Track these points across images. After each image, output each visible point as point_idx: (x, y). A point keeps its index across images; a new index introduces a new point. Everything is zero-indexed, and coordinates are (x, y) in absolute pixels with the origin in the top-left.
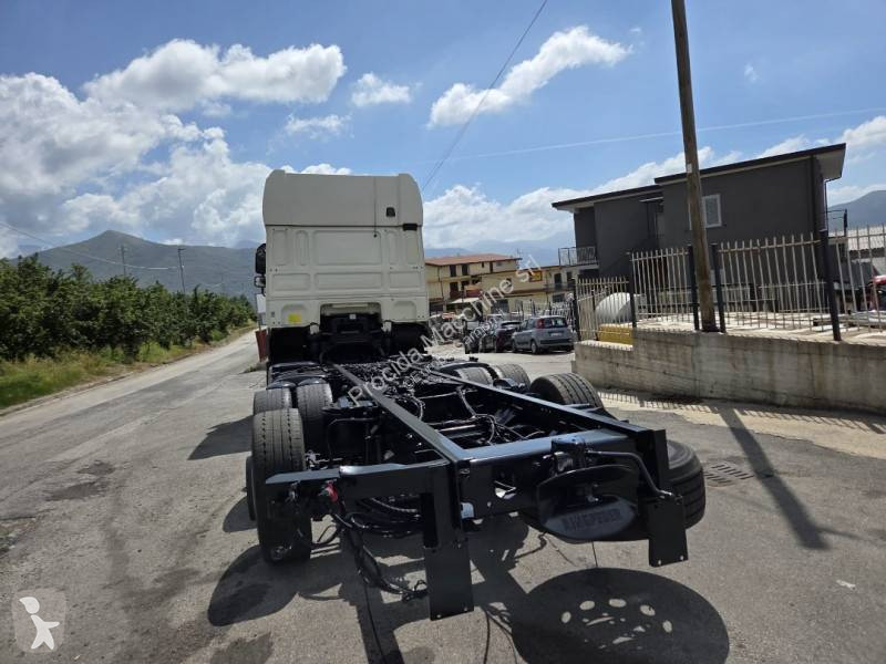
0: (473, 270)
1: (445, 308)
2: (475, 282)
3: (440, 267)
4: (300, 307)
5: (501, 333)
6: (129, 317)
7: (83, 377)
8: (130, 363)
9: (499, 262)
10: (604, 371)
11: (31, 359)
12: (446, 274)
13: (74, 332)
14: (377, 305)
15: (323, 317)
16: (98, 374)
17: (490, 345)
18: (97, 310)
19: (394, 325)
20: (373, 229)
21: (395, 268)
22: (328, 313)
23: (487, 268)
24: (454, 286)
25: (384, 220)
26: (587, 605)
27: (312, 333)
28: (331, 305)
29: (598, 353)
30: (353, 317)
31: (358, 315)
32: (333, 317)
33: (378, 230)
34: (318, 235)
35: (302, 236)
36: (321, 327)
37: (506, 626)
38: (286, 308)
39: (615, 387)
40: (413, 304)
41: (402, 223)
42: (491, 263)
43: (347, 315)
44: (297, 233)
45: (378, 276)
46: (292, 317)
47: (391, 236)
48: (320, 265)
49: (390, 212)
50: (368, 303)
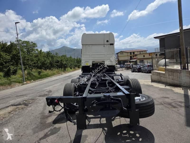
0: (136, 53)
1: (129, 62)
2: (136, 56)
3: (128, 53)
4: (88, 62)
5: (139, 68)
6: (64, 63)
7: (56, 74)
8: (64, 72)
9: (142, 51)
10: (158, 78)
11: (48, 70)
12: (129, 54)
13: (55, 65)
14: (104, 61)
15: (93, 64)
16: (58, 73)
17: (136, 71)
18: (59, 61)
20: (103, 45)
21: (108, 53)
22: (94, 63)
23: (139, 53)
24: (131, 57)
25: (106, 43)
26: (125, 132)
27: (90, 67)
28: (94, 61)
29: (157, 74)
30: (99, 64)
32: (95, 64)
33: (105, 45)
34: (92, 46)
35: (89, 47)
36: (92, 66)
37: (105, 133)
38: (85, 62)
39: (160, 82)
41: (110, 44)
42: (140, 52)
43: (98, 64)
45: (104, 55)
46: (86, 64)
47: (107, 46)
48: (92, 53)
49: (107, 41)
50: (102, 61)
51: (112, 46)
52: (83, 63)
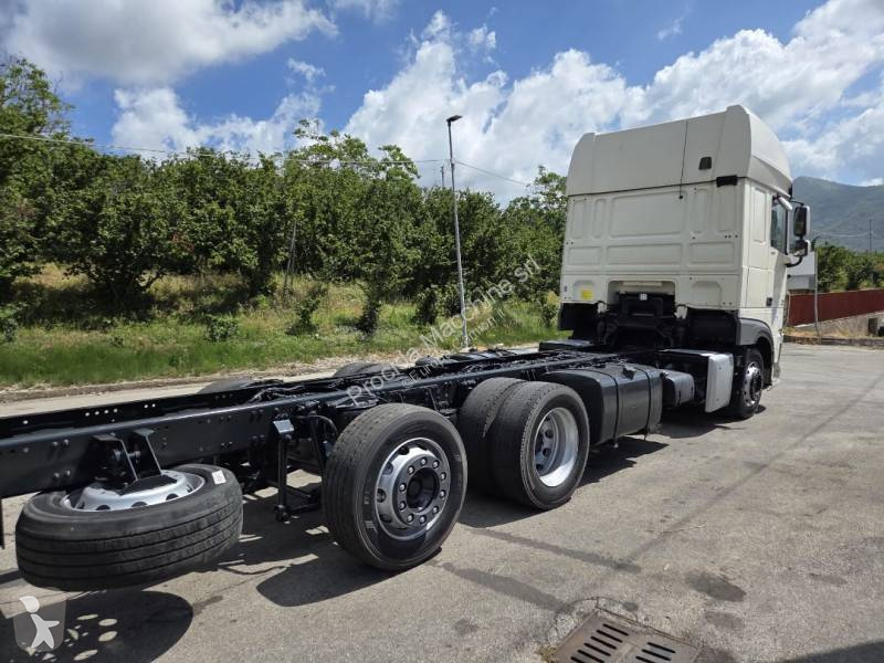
4: (588, 283)
14: (672, 284)
15: (613, 296)
19: (690, 310)
20: (678, 189)
21: (700, 238)
22: (623, 291)
25: (695, 174)
27: (599, 311)
28: (621, 282)
30: (644, 297)
31: (649, 295)
33: (683, 188)
34: (617, 202)
35: (601, 204)
36: (610, 306)
38: (577, 284)
40: (719, 286)
41: (715, 178)
43: (637, 295)
44: (597, 201)
45: (677, 248)
46: (583, 293)
47: (702, 196)
48: (614, 236)
49: (706, 164)
50: (664, 282)
51: (727, 189)
52: (566, 288)
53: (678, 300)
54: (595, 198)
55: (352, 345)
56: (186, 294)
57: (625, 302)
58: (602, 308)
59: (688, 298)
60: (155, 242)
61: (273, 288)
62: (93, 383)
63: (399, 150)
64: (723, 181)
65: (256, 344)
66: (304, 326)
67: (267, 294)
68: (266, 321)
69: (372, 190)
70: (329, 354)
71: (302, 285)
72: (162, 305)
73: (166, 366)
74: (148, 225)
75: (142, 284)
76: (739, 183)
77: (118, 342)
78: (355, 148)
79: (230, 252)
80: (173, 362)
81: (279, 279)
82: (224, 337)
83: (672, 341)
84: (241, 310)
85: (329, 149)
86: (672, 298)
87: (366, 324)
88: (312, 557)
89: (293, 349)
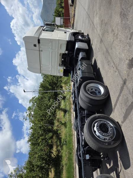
14: (60, 54)
19: (66, 50)
20: (40, 51)
21: (51, 48)
28: (59, 64)
30: (63, 59)
35: (43, 67)
38: (59, 73)
40: (61, 44)
43: (62, 61)
45: (53, 52)
46: (61, 71)
47: (42, 47)
48: (49, 65)
49: (35, 45)
50: (60, 55)
51: (41, 41)
52: (60, 75)
53: (64, 53)
54: (41, 68)
55: (69, 115)
56: (57, 148)
57: (63, 63)
58: (65, 68)
59: (64, 50)
60: (46, 154)
61: (57, 129)
62: (74, 171)
63: (30, 100)
64: (39, 42)
65: (68, 135)
66: (65, 124)
67: (58, 131)
68: (63, 132)
69: (38, 107)
70: (71, 120)
71: (56, 123)
72: (59, 153)
73: (71, 155)
74: (42, 156)
75: (54, 157)
76: (39, 39)
77: (66, 164)
78: (30, 109)
79: (49, 138)
80: (71, 154)
81: (55, 128)
82: (66, 142)
83: (73, 54)
84: (61, 136)
85: (29, 114)
86: (63, 54)
87: (65, 111)
88: (118, 152)
89: (69, 128)
